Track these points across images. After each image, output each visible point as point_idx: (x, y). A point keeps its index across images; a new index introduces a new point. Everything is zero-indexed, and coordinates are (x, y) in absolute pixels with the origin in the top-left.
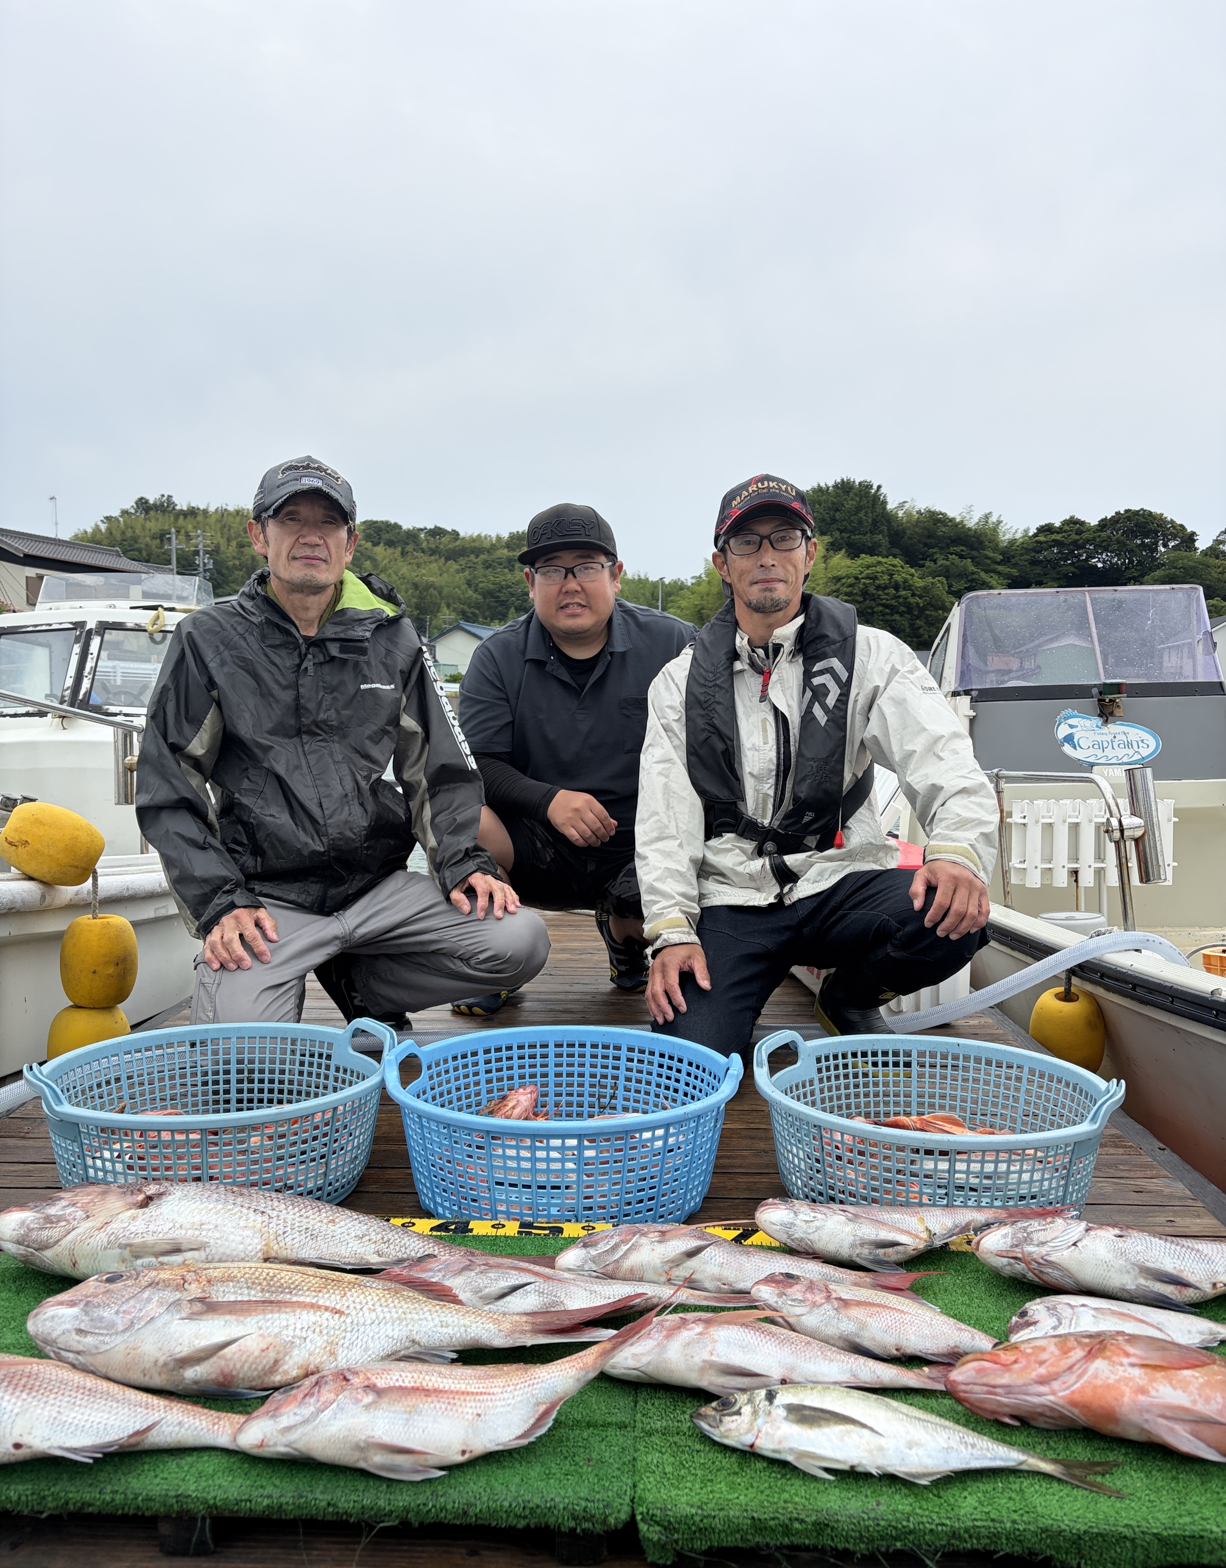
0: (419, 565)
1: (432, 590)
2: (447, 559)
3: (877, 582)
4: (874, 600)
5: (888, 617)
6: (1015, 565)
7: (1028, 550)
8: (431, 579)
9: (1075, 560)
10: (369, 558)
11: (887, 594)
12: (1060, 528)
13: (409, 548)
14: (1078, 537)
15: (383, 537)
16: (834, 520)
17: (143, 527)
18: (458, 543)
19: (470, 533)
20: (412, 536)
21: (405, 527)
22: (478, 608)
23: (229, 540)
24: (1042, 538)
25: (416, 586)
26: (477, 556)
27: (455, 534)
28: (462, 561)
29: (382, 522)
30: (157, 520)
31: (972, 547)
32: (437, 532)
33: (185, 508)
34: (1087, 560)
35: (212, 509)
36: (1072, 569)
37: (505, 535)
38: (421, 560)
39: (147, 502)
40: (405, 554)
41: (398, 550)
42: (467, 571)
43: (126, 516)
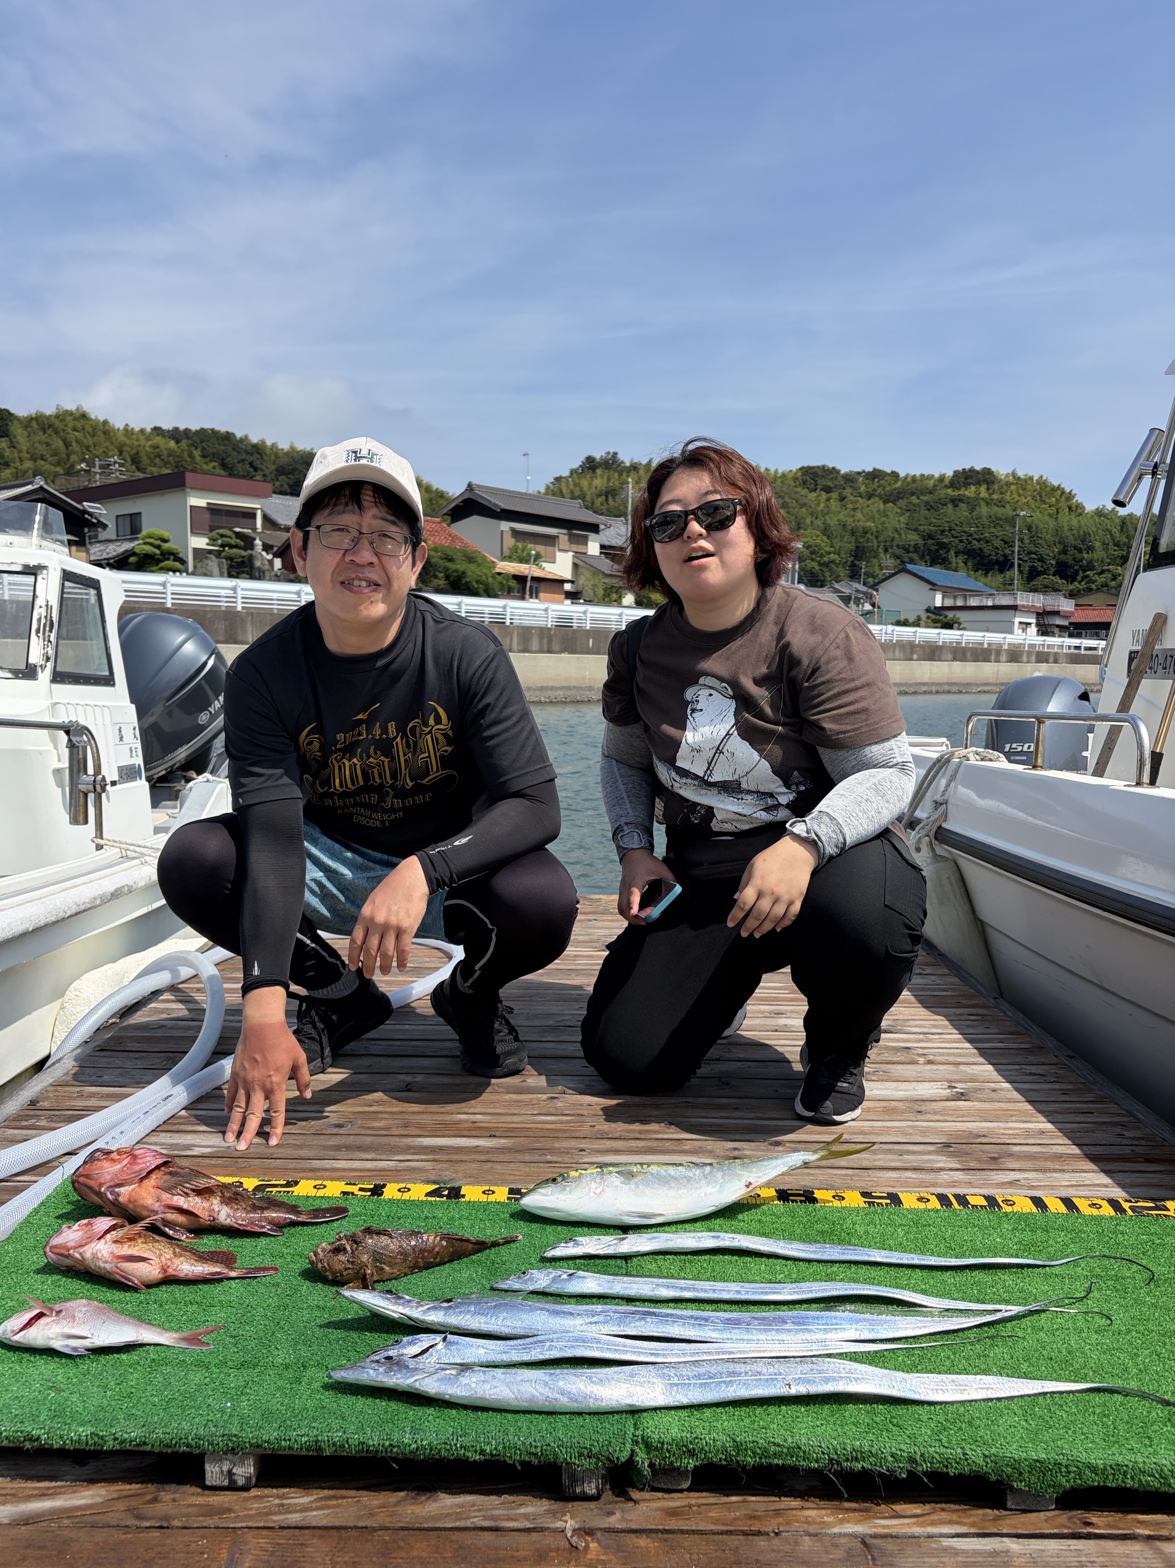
0: (854, 510)
1: (869, 535)
2: (885, 502)
8: (869, 524)
10: (803, 505)
13: (848, 492)
15: (819, 482)
17: (590, 485)
18: (899, 484)
19: (912, 473)
20: (850, 479)
21: (842, 472)
22: (915, 551)
25: (853, 532)
26: (919, 497)
27: (895, 475)
28: (902, 503)
29: (818, 467)
30: (602, 477)
32: (876, 475)
33: (628, 464)
37: (950, 474)
38: (858, 505)
39: (593, 460)
40: (842, 499)
41: (834, 495)
42: (908, 514)
43: (575, 475)
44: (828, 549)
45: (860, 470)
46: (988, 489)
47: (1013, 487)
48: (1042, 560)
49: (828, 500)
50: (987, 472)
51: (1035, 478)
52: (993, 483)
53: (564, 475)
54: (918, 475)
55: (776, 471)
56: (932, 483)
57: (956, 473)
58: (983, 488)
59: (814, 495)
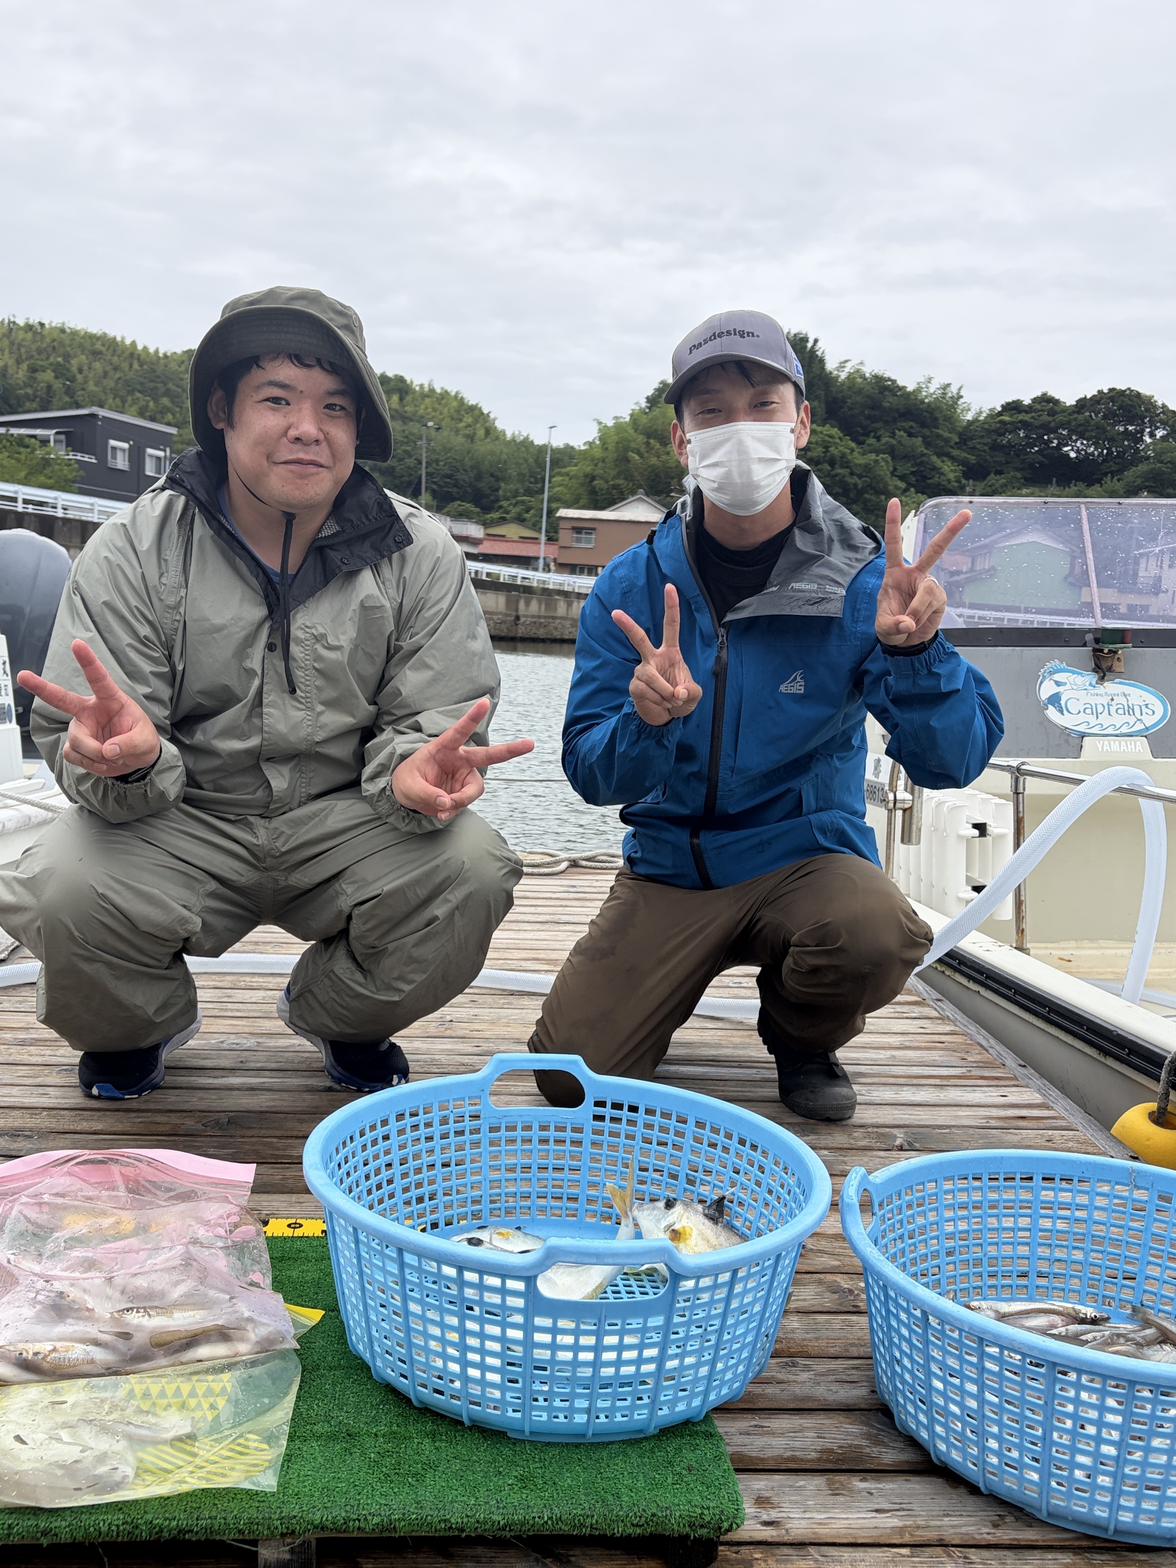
6: (973, 450)
7: (989, 432)
9: (1045, 446)
12: (1029, 406)
14: (1050, 419)
24: (1008, 418)
31: (924, 424)
34: (1059, 447)
46: (401, 399)
47: (427, 401)
48: (456, 485)
50: (401, 379)
51: (453, 394)
52: (407, 393)
55: (157, 351)
58: (395, 398)
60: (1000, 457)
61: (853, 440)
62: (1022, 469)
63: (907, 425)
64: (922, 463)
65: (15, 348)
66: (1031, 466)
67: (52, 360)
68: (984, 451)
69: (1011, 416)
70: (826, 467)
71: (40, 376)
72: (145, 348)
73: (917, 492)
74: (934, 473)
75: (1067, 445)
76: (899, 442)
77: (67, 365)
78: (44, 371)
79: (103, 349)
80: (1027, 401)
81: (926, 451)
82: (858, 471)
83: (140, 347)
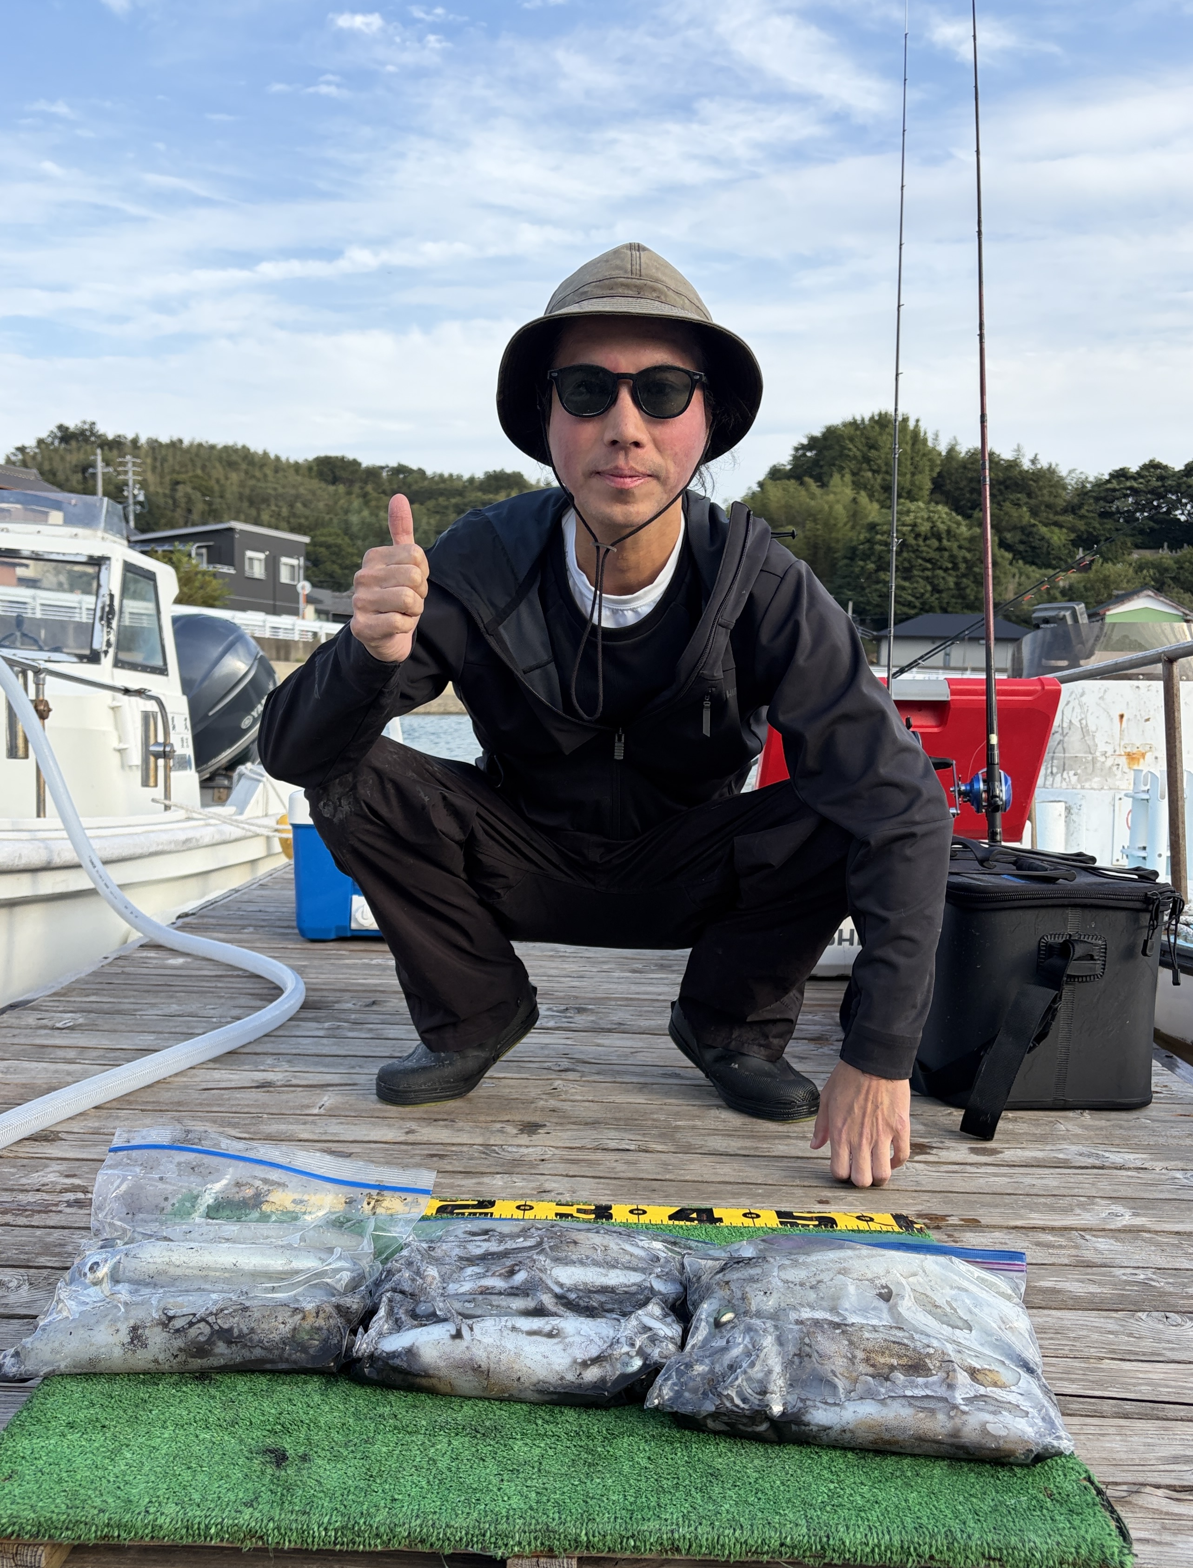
3: (917, 529)
4: (914, 552)
5: (929, 573)
6: (1082, 517)
7: (1097, 499)
9: (1153, 511)
11: (928, 546)
12: (1137, 473)
13: (368, 489)
14: (1160, 483)
15: (337, 474)
16: (867, 460)
17: (62, 459)
18: (425, 483)
19: (439, 473)
20: (373, 473)
21: (364, 465)
23: (162, 476)
24: (1114, 484)
26: (448, 499)
27: (421, 472)
28: (431, 504)
29: (337, 458)
30: (79, 449)
31: (1029, 495)
32: (401, 469)
33: (110, 436)
34: (1168, 512)
35: (143, 440)
36: (1151, 524)
37: (480, 475)
39: (67, 429)
40: (365, 495)
41: (356, 489)
42: (438, 517)
43: (43, 446)
44: (350, 550)
45: (383, 464)
49: (349, 493)
53: (27, 444)
54: (446, 475)
55: (288, 459)
56: (461, 483)
57: (486, 473)
59: (332, 488)
60: (1109, 524)
61: (958, 514)
62: (1133, 535)
63: (1013, 496)
64: (1030, 534)
65: (158, 464)
66: (1142, 532)
67: (190, 474)
68: (1093, 518)
69: (1119, 483)
70: (935, 543)
71: (180, 487)
72: (278, 458)
73: (1026, 563)
74: (1042, 543)
75: (1177, 509)
76: (1006, 513)
77: (206, 477)
78: (184, 483)
79: (240, 461)
80: (1134, 468)
81: (1033, 521)
82: (965, 544)
83: (272, 456)
